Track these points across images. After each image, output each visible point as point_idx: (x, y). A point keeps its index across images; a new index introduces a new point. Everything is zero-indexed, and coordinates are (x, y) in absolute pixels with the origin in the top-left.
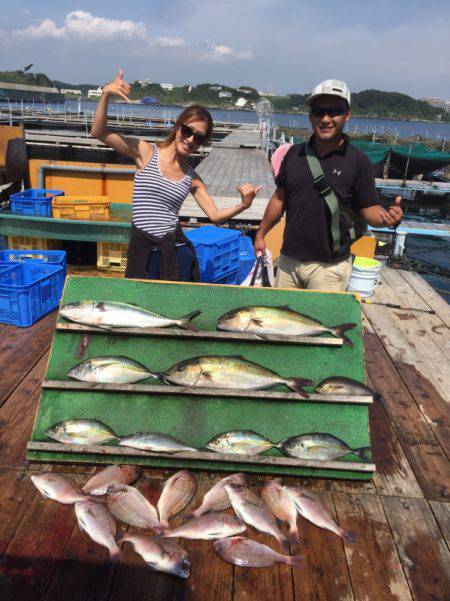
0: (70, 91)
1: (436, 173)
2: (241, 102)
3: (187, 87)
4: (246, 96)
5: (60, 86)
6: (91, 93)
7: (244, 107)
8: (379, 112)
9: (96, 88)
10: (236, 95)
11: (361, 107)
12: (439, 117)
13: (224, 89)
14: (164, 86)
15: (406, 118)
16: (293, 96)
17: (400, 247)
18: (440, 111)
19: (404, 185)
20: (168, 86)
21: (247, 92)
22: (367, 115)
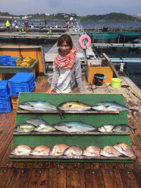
0: (16, 18)
1: (135, 41)
2: (72, 19)
3: (54, 14)
4: (73, 17)
5: (13, 16)
6: (23, 18)
7: (72, 20)
8: (116, 20)
9: (24, 16)
10: (70, 16)
11: (110, 18)
12: (136, 20)
13: (66, 14)
14: (46, 14)
15: (124, 21)
16: (88, 16)
17: (122, 69)
18: (136, 18)
19: (124, 45)
20: (47, 14)
21: (73, 15)
22: (112, 21)
